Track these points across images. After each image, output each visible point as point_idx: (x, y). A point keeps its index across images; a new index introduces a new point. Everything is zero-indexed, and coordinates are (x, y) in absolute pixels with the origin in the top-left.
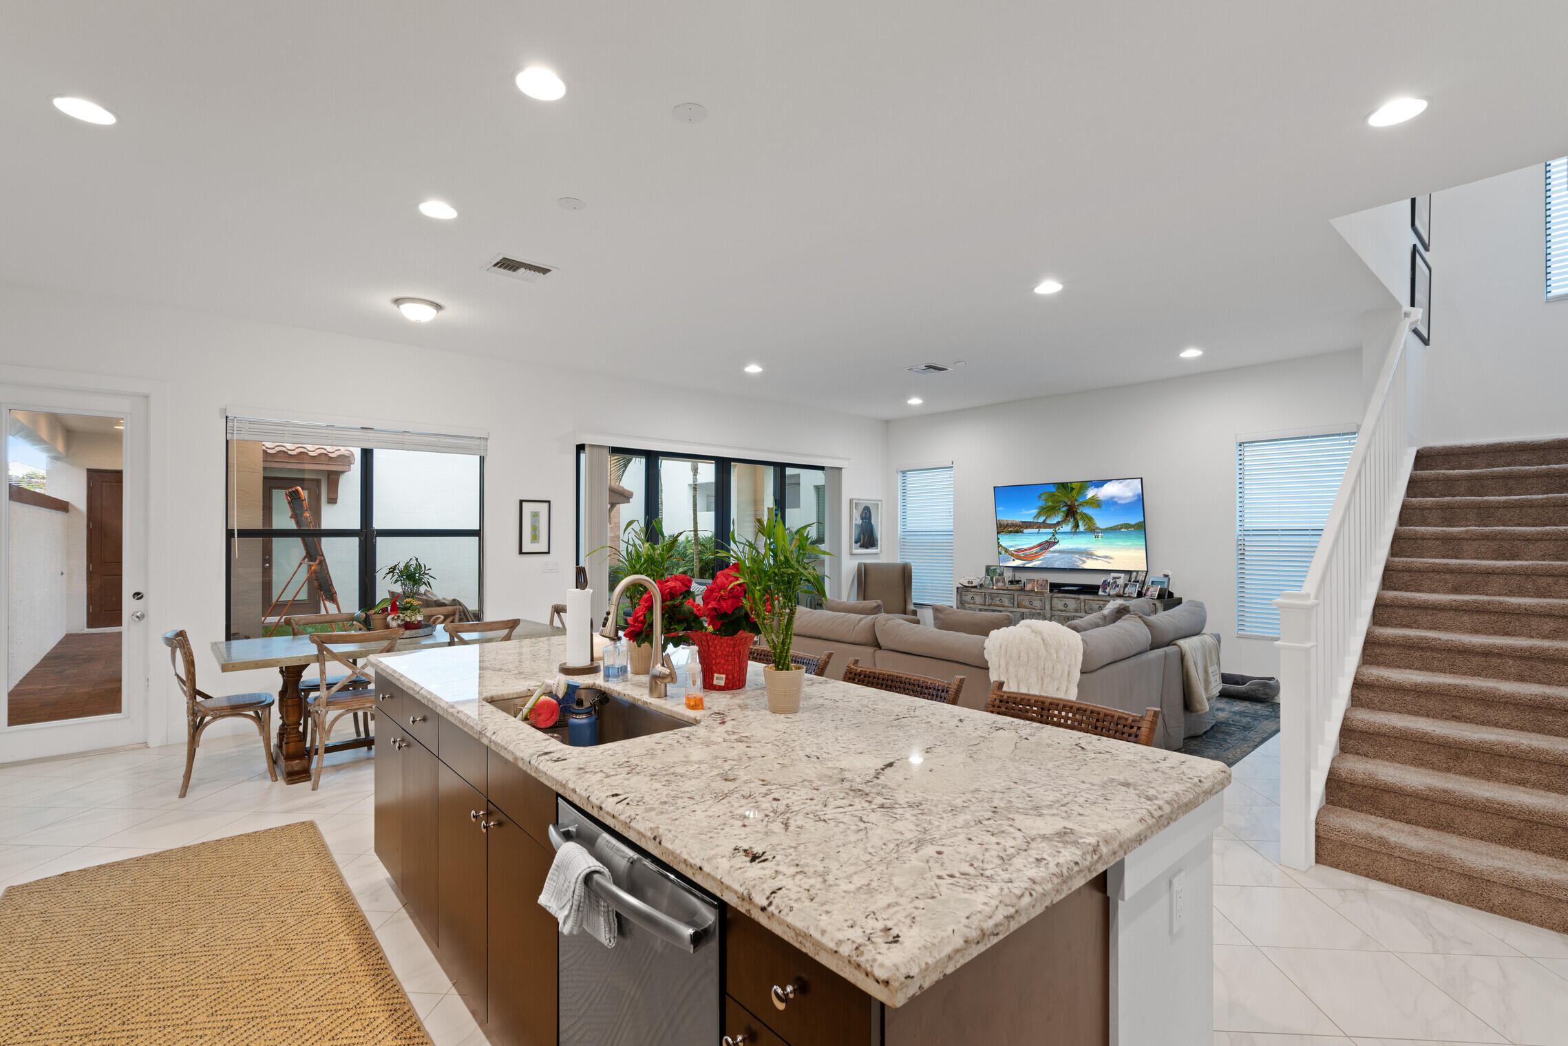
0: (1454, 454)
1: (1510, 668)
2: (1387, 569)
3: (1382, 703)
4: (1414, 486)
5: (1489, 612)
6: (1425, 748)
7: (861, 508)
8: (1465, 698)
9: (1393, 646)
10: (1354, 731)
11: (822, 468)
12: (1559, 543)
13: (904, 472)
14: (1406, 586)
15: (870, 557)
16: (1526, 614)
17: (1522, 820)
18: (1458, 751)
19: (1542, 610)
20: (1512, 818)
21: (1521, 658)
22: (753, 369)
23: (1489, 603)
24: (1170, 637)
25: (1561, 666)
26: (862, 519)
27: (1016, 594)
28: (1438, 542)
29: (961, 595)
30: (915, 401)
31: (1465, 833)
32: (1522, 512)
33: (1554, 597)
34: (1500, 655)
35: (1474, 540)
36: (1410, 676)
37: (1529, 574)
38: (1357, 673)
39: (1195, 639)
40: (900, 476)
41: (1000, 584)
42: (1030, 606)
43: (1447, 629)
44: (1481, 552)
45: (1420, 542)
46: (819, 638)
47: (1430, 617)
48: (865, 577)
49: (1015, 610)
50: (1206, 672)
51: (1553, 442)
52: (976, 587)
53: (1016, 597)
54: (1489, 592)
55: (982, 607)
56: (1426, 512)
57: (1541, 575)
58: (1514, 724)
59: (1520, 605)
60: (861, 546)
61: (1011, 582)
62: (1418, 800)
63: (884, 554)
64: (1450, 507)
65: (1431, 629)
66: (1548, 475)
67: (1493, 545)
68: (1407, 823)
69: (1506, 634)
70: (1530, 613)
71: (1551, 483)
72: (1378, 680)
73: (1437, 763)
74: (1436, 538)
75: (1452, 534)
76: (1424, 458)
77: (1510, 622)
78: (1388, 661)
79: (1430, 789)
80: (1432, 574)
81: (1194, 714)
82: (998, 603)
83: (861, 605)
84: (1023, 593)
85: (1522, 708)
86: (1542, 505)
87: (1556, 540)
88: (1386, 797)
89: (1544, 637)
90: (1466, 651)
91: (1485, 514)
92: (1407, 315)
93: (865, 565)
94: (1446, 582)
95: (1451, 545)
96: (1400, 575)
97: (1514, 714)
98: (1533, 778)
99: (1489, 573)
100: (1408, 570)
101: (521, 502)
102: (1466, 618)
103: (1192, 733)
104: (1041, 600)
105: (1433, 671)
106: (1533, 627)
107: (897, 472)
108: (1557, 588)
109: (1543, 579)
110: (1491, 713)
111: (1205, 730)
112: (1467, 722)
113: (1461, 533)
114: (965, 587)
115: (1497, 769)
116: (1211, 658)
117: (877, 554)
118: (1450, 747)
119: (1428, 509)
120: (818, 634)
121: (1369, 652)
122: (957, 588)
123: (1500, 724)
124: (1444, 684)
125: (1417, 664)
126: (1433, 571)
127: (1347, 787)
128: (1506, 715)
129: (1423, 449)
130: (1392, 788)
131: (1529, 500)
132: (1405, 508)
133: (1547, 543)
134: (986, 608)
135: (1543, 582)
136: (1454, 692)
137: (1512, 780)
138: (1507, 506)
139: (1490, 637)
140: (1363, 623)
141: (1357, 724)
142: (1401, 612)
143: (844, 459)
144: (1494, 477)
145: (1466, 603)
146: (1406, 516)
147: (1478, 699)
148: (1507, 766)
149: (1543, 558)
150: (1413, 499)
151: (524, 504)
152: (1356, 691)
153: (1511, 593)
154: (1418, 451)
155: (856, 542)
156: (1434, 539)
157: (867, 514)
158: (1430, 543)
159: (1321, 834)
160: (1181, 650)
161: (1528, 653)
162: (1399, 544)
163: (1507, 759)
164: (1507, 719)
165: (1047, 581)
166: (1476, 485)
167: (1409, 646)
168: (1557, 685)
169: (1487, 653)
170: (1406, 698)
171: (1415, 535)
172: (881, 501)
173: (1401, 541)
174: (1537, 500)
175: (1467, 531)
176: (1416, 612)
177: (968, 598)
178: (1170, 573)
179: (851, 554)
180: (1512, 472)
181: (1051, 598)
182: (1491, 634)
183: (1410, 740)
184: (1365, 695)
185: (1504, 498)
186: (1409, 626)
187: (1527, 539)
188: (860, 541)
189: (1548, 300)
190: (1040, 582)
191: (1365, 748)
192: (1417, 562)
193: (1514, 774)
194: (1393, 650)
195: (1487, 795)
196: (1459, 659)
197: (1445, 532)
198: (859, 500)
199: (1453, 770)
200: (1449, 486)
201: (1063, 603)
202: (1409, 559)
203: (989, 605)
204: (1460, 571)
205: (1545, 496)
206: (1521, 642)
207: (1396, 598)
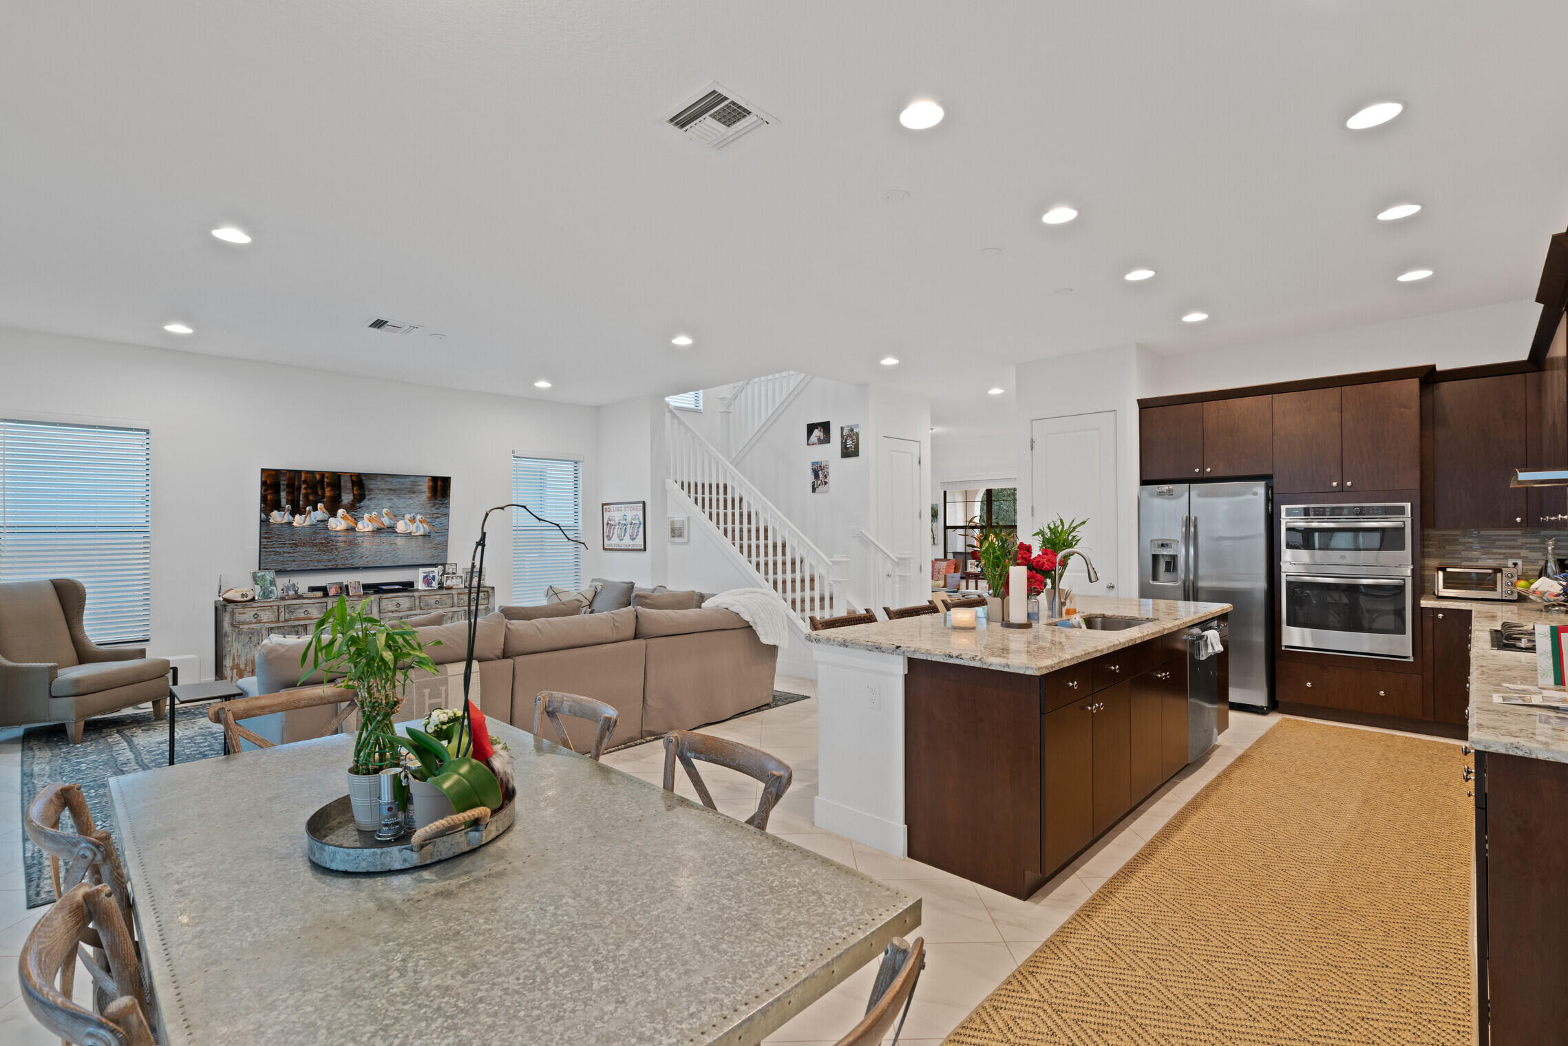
29: (231, 614)
41: (291, 593)
181: (381, 599)
201: (395, 603)
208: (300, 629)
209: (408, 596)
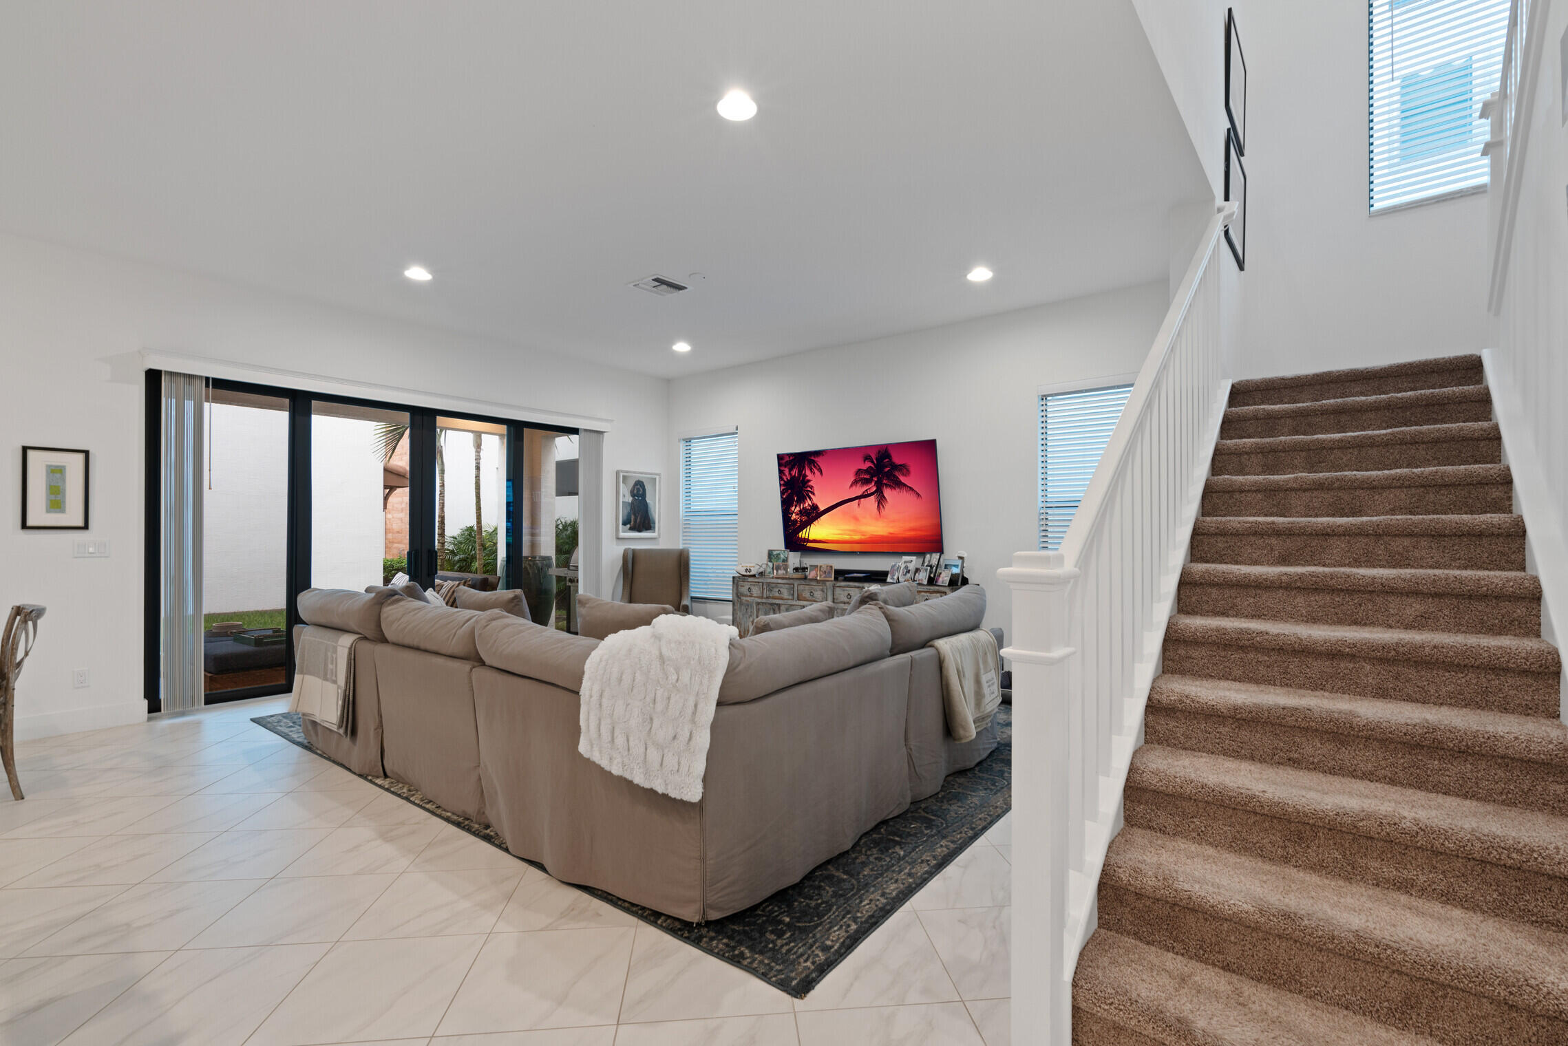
0: (1274, 389)
1: (1367, 676)
2: (1197, 533)
3: (1187, 737)
4: (1229, 426)
5: (1333, 590)
6: (1251, 821)
7: (631, 483)
8: (1306, 729)
9: (1203, 644)
10: (1144, 790)
11: (574, 431)
12: (1413, 491)
13: (688, 440)
14: (1221, 556)
15: (641, 541)
16: (1382, 592)
17: (1418, 979)
18: (1301, 827)
19: (1405, 585)
20: (1400, 973)
21: (1383, 661)
22: (418, 274)
23: (1332, 576)
24: (924, 636)
25: (1440, 673)
26: (633, 495)
27: (796, 583)
28: (1260, 496)
29: (737, 587)
30: (682, 347)
31: (1319, 994)
32: (1361, 451)
33: (1412, 567)
34: (1352, 657)
35: (1305, 490)
36: (1227, 693)
37: (1380, 534)
38: (1152, 689)
39: (964, 638)
40: (682, 445)
41: (781, 572)
42: (811, 598)
43: (1274, 616)
44: (1314, 508)
45: (1237, 496)
46: (417, 649)
47: (1252, 600)
48: (632, 566)
49: (794, 603)
50: (978, 682)
51: (1391, 367)
52: (754, 576)
53: (796, 586)
54: (1327, 561)
55: (759, 600)
56: (1244, 458)
57: (1396, 535)
58: (1381, 773)
59: (1374, 578)
60: (632, 529)
61: (796, 569)
62: (1241, 928)
63: (661, 539)
64: (1273, 450)
65: (1253, 617)
66: (1389, 406)
67: (1328, 497)
68: (1223, 968)
69: (1355, 623)
70: (1388, 590)
71: (1392, 418)
72: (1181, 701)
73: (1269, 847)
74: (1258, 489)
75: (1277, 483)
76: (1239, 394)
77: (1360, 605)
78: (1196, 668)
79: (1261, 911)
80: (1253, 539)
81: (957, 742)
82: (777, 594)
83: (494, 597)
84: (803, 582)
85: (1392, 747)
86: (1386, 444)
87: (1409, 487)
88: (1191, 919)
89: (1408, 627)
90: (1305, 651)
91: (1316, 456)
92: (1220, 210)
93: (634, 551)
94: (1272, 549)
95: (1275, 497)
96: (1212, 540)
97: (1381, 756)
98: (1422, 878)
99: (1327, 534)
100: (1223, 533)
101: (25, 449)
102: (1300, 600)
103: (958, 767)
104: (822, 590)
105: (1257, 681)
106: (1392, 612)
107: (679, 441)
108: (1416, 553)
109: (1399, 541)
110: (1345, 755)
111: (978, 760)
112: (1309, 769)
113: (1288, 481)
114: (743, 576)
115: (1363, 862)
116: (985, 662)
117: (655, 539)
118: (1289, 822)
119: (1246, 453)
120: (415, 643)
121: (1170, 654)
122: (734, 577)
123: (1359, 773)
124: (1277, 707)
125: (1237, 672)
126: (1255, 533)
127: (1131, 898)
128: (1367, 758)
129: (1240, 383)
130: (1200, 906)
131: (1370, 437)
132: (1218, 453)
133: (1397, 492)
134: (764, 601)
135: (1399, 544)
136: (1290, 721)
137: (1388, 881)
138: (1343, 446)
139: (1333, 628)
140: (1162, 609)
141: (1149, 779)
142: (1215, 593)
143: (607, 421)
144: (1324, 412)
145: (1301, 577)
146: (1220, 461)
147: (1326, 732)
148: (1379, 856)
149: (1393, 511)
150: (1229, 441)
151: (30, 453)
152: (1151, 718)
153: (1357, 563)
154: (1233, 386)
155: (624, 524)
156: (1255, 491)
157: (639, 491)
158: (1249, 497)
159: (1083, 1005)
160: (939, 653)
161: (1393, 653)
162: (1212, 498)
163: (1379, 844)
164: (1370, 766)
165: (831, 567)
166: (1302, 421)
167: (1225, 645)
168: (1435, 704)
169: (1334, 653)
170: (1221, 729)
171: (1231, 486)
172: (659, 475)
173: (1214, 495)
174: (1379, 436)
175: (1297, 478)
176: (1233, 592)
177: (744, 590)
178: (965, 555)
179: (618, 538)
180: (1345, 404)
181: (834, 587)
182: (1334, 623)
183: (1228, 807)
184: (1164, 724)
185: (1338, 436)
186: (1224, 614)
187: (1373, 487)
188: (629, 523)
189: (1371, 215)
190: (824, 568)
191: (1162, 819)
192: (1234, 521)
193: (1390, 872)
194: (1204, 651)
195: (1355, 922)
196: (1294, 665)
197: (1269, 482)
198: (627, 472)
199: (1293, 860)
200: (1270, 423)
201: (846, 593)
202: (1224, 519)
203: (767, 598)
204: (1289, 533)
205: (1389, 431)
206: (1380, 635)
207: (1208, 572)
208: (776, 608)
209: (858, 587)
